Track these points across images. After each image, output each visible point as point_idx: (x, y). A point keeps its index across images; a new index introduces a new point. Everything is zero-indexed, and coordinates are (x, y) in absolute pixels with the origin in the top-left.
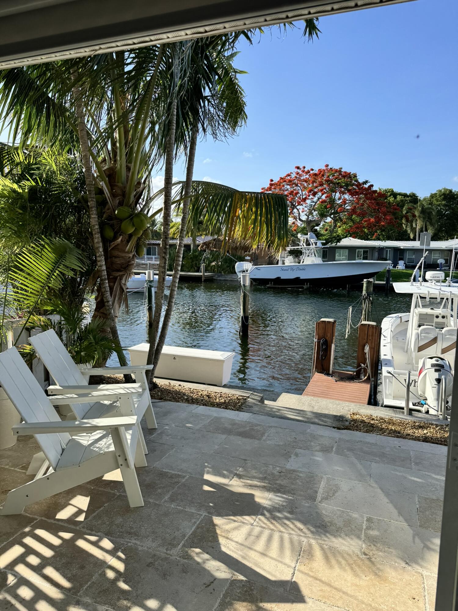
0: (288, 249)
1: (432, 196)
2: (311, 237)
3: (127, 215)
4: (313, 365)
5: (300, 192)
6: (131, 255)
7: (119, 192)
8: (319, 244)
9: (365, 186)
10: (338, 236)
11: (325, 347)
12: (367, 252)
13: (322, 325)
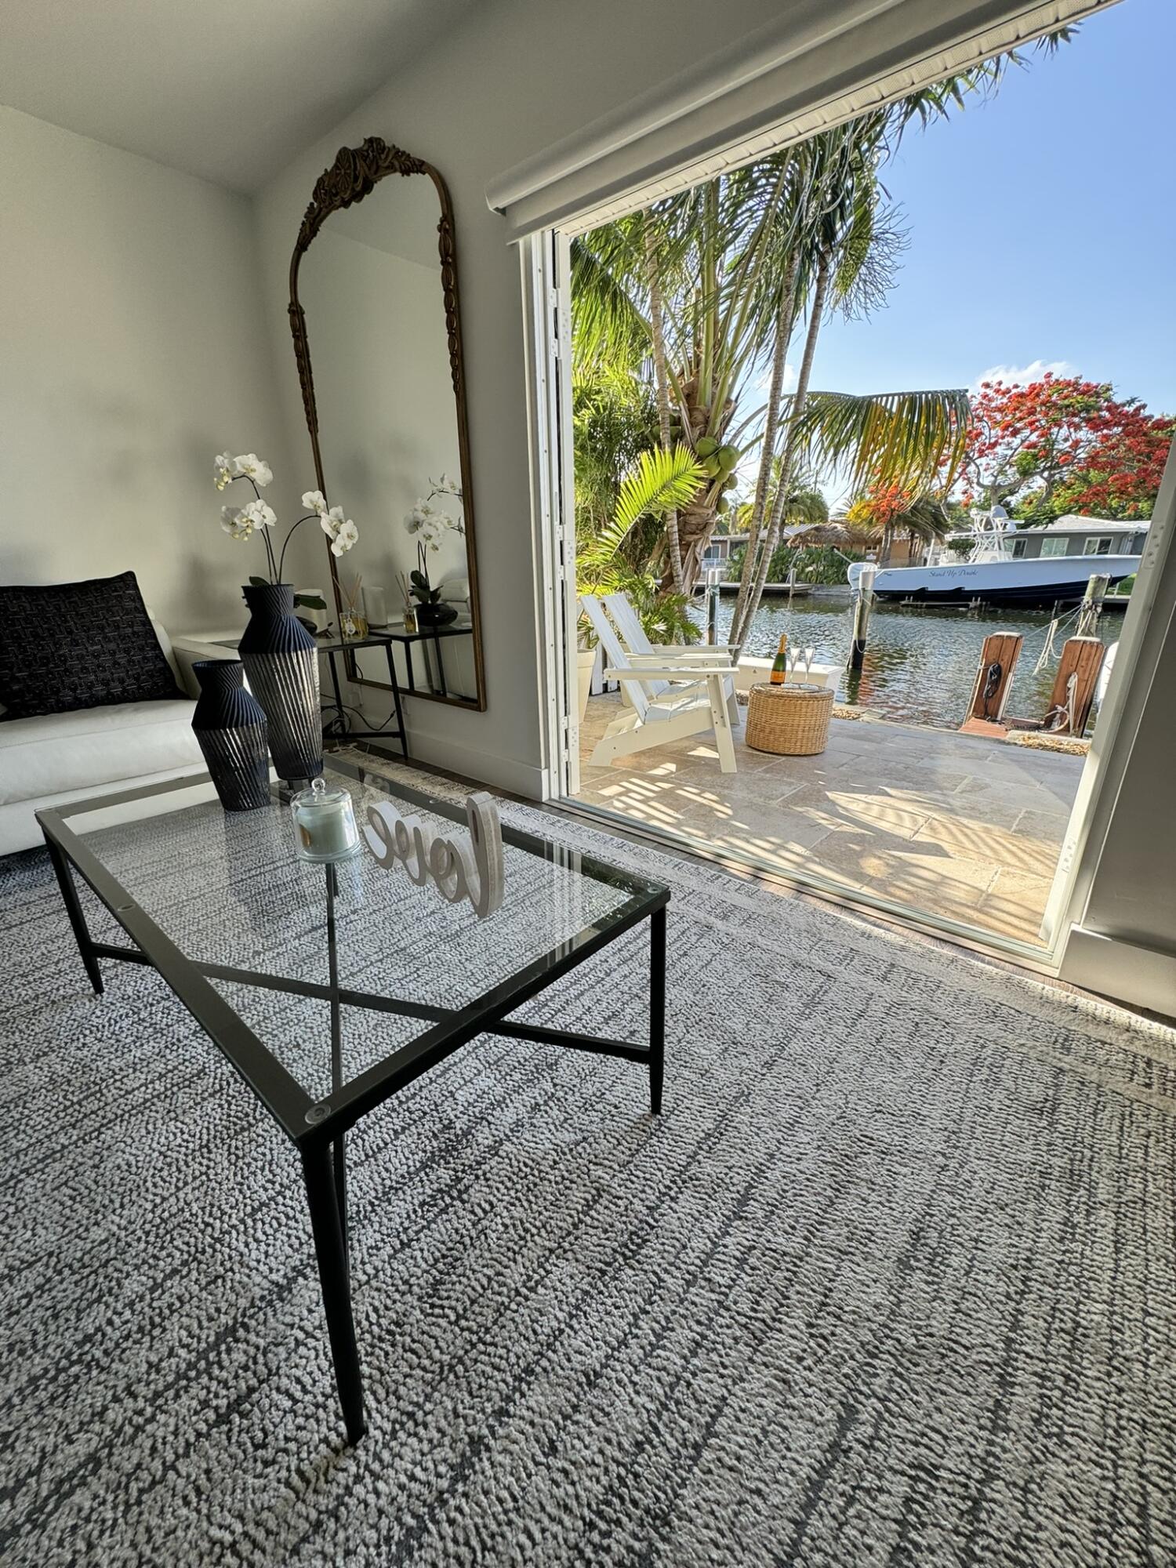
0: (948, 537)
2: (997, 516)
3: (712, 448)
5: (986, 431)
6: (710, 512)
7: (700, 418)
8: (1011, 527)
9: (1126, 408)
10: (1052, 512)
11: (995, 677)
12: (1109, 542)
13: (996, 642)
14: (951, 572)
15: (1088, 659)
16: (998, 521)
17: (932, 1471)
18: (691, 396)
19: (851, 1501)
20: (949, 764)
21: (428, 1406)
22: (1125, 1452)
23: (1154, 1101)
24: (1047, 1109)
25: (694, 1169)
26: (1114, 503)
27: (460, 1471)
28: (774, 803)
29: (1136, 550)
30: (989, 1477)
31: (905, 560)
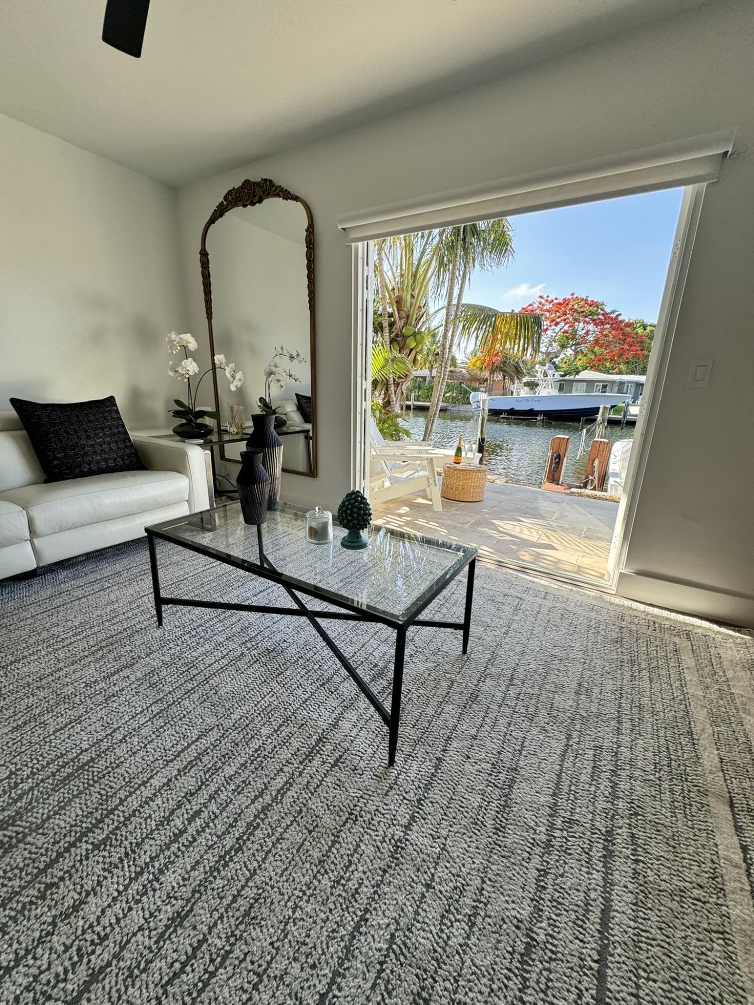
0: (524, 380)
2: (550, 369)
3: (412, 332)
4: (544, 475)
7: (404, 315)
8: (557, 376)
9: (612, 315)
10: (577, 368)
11: (558, 460)
12: (606, 386)
13: (558, 441)
14: (526, 399)
15: (603, 451)
16: (550, 372)
17: (601, 747)
18: (399, 302)
19: (576, 758)
20: (544, 506)
21: (415, 752)
22: (661, 735)
23: (658, 635)
24: (619, 641)
25: (488, 671)
26: (608, 365)
27: (437, 768)
28: (467, 526)
29: (620, 391)
30: (619, 747)
31: (502, 392)
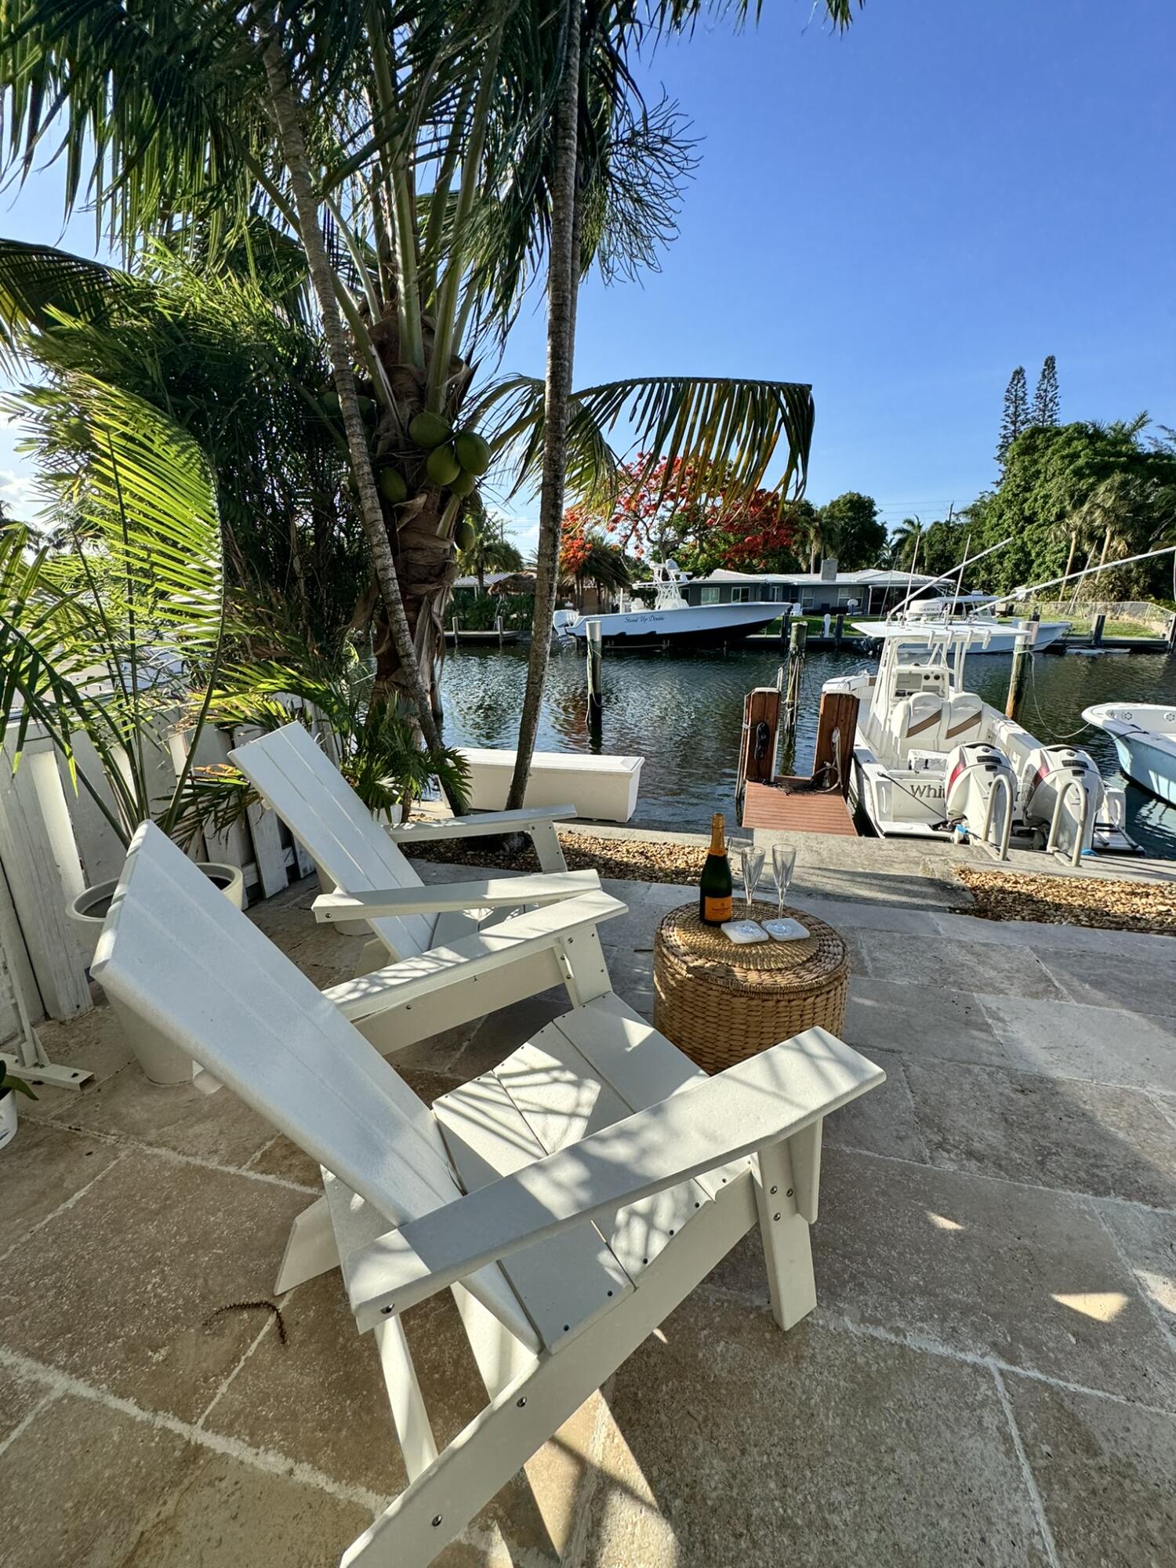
0: (633, 587)
1: (833, 505)
2: (671, 567)
3: (442, 432)
4: (742, 769)
8: (682, 578)
10: (707, 565)
11: (764, 736)
12: (747, 591)
13: (759, 699)
14: (643, 618)
15: (846, 714)
16: (672, 573)
18: (387, 345)
29: (764, 598)
31: (596, 607)
